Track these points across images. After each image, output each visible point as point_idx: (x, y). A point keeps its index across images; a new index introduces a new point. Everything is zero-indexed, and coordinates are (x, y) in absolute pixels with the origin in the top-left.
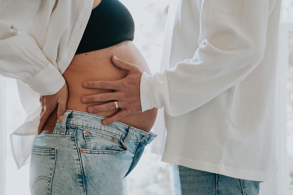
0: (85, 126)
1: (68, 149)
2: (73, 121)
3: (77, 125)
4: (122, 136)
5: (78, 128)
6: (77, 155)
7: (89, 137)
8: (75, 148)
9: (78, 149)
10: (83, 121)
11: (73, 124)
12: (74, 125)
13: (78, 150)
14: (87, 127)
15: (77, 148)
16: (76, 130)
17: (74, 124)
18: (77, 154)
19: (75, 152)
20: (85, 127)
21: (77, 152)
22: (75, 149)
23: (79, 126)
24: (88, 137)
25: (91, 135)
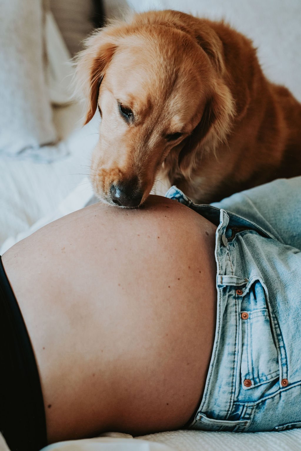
0: (231, 388)
1: (279, 409)
2: (221, 411)
3: (229, 404)
4: (235, 298)
5: (236, 399)
6: (293, 389)
7: (256, 376)
8: (278, 395)
9: (281, 390)
10: (221, 392)
11: (228, 411)
12: (229, 408)
13: (284, 389)
14: (232, 382)
15: (278, 392)
16: (241, 404)
17: (227, 409)
18: (290, 390)
19: (287, 395)
20: (234, 388)
21: (288, 391)
22: (280, 396)
23: (231, 399)
24: (256, 378)
25: (251, 374)
